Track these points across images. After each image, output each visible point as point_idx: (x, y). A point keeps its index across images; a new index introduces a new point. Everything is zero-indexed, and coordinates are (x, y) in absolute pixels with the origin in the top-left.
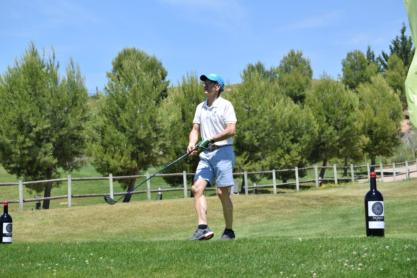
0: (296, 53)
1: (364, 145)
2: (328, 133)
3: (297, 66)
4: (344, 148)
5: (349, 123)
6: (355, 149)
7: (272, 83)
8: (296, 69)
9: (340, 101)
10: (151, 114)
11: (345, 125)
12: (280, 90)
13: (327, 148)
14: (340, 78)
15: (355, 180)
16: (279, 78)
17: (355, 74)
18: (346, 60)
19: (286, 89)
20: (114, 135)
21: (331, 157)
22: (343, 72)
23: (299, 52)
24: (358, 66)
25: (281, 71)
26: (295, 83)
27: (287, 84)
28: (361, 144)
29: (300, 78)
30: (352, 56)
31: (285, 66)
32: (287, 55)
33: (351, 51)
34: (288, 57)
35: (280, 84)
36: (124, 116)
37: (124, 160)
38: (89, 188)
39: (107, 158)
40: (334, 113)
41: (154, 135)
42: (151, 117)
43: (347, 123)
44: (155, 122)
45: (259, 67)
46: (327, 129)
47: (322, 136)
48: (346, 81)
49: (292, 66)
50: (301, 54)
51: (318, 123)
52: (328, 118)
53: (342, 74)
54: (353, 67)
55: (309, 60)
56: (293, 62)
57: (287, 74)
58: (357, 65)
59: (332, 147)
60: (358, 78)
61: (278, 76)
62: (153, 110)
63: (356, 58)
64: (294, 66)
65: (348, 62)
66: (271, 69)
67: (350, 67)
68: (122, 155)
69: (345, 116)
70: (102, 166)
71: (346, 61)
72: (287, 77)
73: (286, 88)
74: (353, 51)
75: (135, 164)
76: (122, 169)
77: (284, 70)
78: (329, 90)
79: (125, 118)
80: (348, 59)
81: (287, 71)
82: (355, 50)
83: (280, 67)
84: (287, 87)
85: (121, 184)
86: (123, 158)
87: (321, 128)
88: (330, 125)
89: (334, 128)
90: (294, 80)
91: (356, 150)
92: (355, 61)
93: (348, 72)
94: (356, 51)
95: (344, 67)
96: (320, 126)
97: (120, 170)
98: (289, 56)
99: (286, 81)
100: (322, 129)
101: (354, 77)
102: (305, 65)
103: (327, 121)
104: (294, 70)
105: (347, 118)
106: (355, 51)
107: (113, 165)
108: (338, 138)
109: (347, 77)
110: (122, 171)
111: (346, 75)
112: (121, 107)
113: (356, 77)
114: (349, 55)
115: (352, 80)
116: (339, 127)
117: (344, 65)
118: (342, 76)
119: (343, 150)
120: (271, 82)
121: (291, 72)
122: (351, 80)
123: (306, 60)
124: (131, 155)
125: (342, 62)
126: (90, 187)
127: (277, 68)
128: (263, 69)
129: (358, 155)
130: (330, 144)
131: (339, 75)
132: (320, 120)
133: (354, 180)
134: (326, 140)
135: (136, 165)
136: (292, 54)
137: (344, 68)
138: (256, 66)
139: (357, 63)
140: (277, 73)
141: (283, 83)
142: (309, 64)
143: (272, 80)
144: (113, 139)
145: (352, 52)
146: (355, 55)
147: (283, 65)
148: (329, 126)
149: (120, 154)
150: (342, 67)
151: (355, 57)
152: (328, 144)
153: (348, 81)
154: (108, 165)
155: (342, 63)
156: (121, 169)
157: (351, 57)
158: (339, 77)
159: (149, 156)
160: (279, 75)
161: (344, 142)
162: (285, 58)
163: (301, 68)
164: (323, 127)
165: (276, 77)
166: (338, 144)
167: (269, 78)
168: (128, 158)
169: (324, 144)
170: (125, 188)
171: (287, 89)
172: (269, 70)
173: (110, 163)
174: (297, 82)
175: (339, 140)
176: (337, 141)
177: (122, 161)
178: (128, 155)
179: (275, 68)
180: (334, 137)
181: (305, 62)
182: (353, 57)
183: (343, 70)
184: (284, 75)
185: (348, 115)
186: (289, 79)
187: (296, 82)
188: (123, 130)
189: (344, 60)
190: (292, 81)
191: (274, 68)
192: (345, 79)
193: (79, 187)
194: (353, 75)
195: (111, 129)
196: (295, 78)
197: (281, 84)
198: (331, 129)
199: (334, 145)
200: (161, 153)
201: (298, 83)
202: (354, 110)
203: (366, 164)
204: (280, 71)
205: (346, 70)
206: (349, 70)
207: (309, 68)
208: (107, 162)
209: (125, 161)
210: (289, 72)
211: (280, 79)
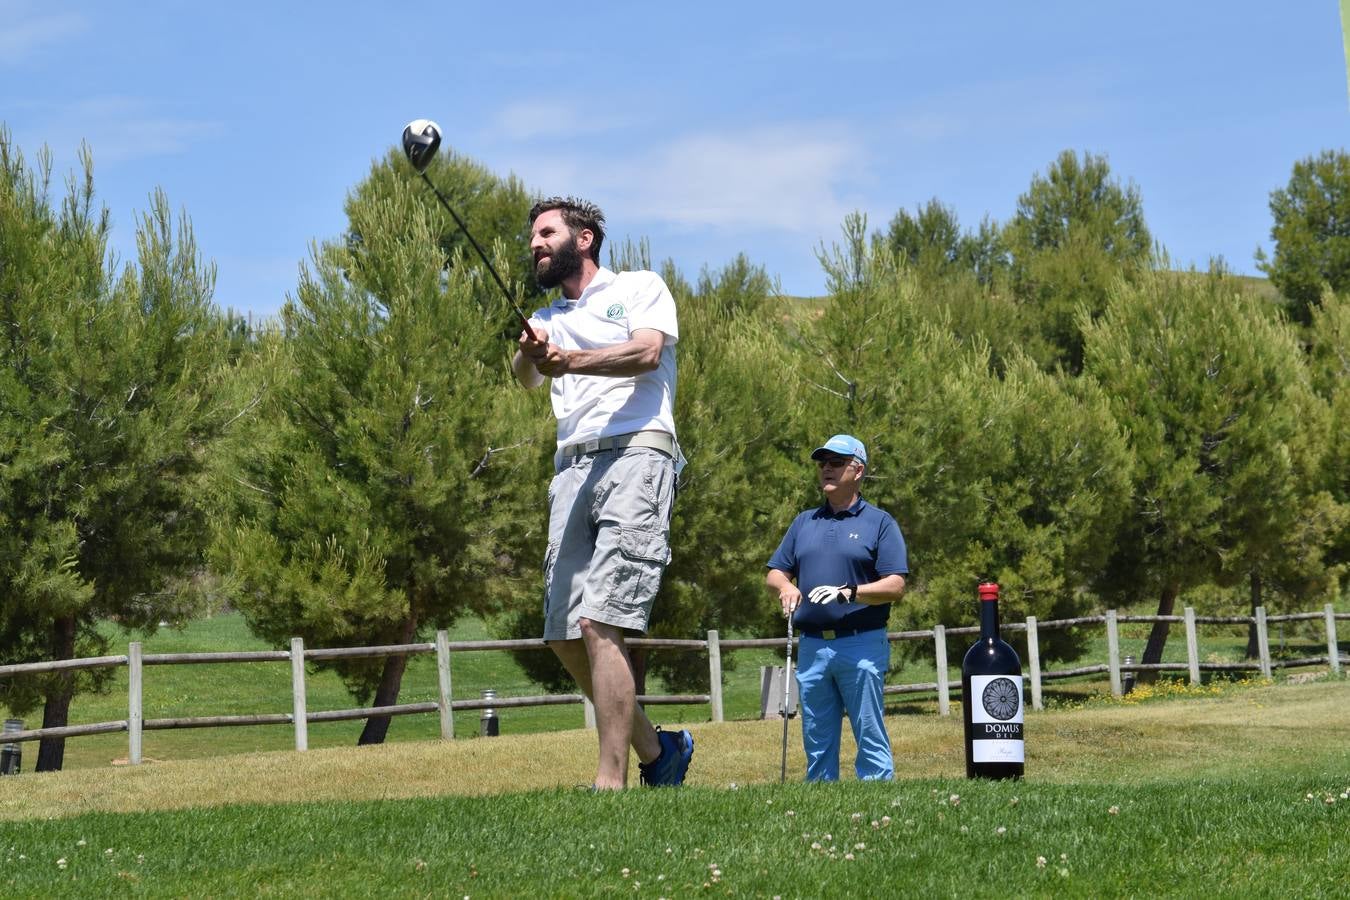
0: (1081, 166)
1: (1330, 533)
2: (1174, 484)
3: (1085, 217)
4: (1241, 546)
5: (1261, 448)
6: (1294, 548)
7: (987, 287)
8: (1082, 233)
9: (1222, 358)
10: (463, 410)
11: (1247, 452)
12: (1019, 317)
13: (1175, 547)
14: (1265, 268)
15: (1273, 668)
16: (1013, 269)
17: (1322, 251)
18: (1289, 192)
19: (1044, 314)
20: (323, 494)
21: (1190, 582)
22: (1276, 242)
23: (1094, 161)
24: (1336, 217)
25: (1024, 240)
26: (1079, 289)
27: (1047, 294)
28: (1319, 528)
29: (1100, 268)
30: (1313, 177)
31: (1037, 221)
32: (1044, 176)
33: (1310, 158)
34: (1051, 185)
35: (1019, 291)
36: (361, 418)
37: (359, 589)
38: (233, 702)
39: (292, 579)
40: (1197, 408)
41: (477, 493)
42: (465, 422)
43: (1253, 445)
44: (480, 442)
45: (937, 225)
46: (1170, 468)
47: (1150, 498)
48: (1288, 279)
49: (1065, 221)
50: (1103, 171)
51: (1134, 447)
52: (1173, 425)
53: (1270, 249)
54: (1314, 223)
55: (1135, 191)
56: (1070, 203)
57: (1047, 250)
58: (1332, 213)
59: (1194, 542)
60: (1337, 264)
61: (1011, 261)
62: (471, 397)
63: (1330, 184)
64: (1075, 221)
65: (1299, 203)
66: (982, 230)
67: (1303, 220)
68: (352, 571)
69: (1244, 420)
70: (273, 610)
71: (1289, 197)
72: (1049, 264)
73: (1043, 307)
74: (1316, 157)
75: (402, 606)
76: (353, 623)
77: (1034, 235)
78: (1175, 314)
79: (364, 425)
80: (1295, 191)
81: (1048, 239)
82: (1327, 152)
83: (1018, 223)
84: (1047, 305)
85: (349, 681)
86: (357, 581)
87: (1144, 466)
88: (1181, 454)
89: (1198, 465)
90: (1076, 276)
91: (1295, 556)
92: (1327, 195)
93: (1297, 243)
94: (1331, 157)
95: (1278, 220)
96: (1142, 460)
97: (342, 626)
98: (1054, 179)
99: (1042, 279)
100: (1150, 467)
101: (1321, 263)
102: (1120, 214)
103: (1170, 439)
104: (1076, 238)
105: (1251, 425)
106: (1324, 156)
107: (314, 607)
108: (1215, 503)
109: (1293, 263)
110: (352, 630)
111: (1289, 256)
112: (347, 385)
113: (1327, 263)
114: (1302, 173)
115: (1313, 272)
116: (1222, 462)
117: (1280, 214)
118: (1271, 258)
119: (1236, 553)
120: (981, 282)
121: (1061, 243)
122: (1307, 276)
123: (1124, 195)
124: (387, 570)
125: (1272, 200)
126: (235, 697)
127: (1008, 228)
128: (951, 231)
129: (1304, 573)
130: (1184, 528)
131: (1260, 256)
132: (1141, 435)
133: (1269, 671)
134: (1166, 512)
135: (406, 609)
136: (1067, 173)
137: (1282, 226)
138: (922, 220)
139: (1333, 204)
140: (1007, 250)
141: (1030, 289)
142: (1134, 208)
143: (987, 278)
144: (317, 508)
145: (1315, 160)
146: (1326, 171)
147: (1030, 217)
148: (1177, 459)
149: (343, 565)
150: (1270, 221)
151: (1325, 180)
152: (1175, 527)
153: (1295, 277)
154: (298, 609)
155: (1271, 205)
156: (345, 624)
157: (1311, 182)
158: (1260, 263)
159: (454, 575)
160: (1014, 256)
161: (1241, 523)
162: (1039, 189)
163: (1101, 229)
164: (1153, 459)
165: (1004, 263)
166: (1216, 528)
167: (976, 268)
168: (373, 582)
169: (1159, 528)
170: (362, 697)
171: (1049, 313)
172: (976, 234)
173: (303, 601)
174: (1086, 284)
175: (1222, 513)
176: (1212, 518)
177: (351, 594)
178: (375, 568)
179: (1001, 227)
180: (1199, 500)
181: (1120, 203)
182: (1318, 182)
183: (1276, 234)
184: (1035, 255)
185: (1256, 415)
186: (1053, 272)
187: (1082, 283)
188: (356, 472)
189: (1279, 195)
190: (1066, 280)
191: (994, 226)
192: (1286, 272)
193: (191, 699)
194: (1318, 254)
195: (309, 466)
196: (1080, 266)
197: (1024, 292)
198: (1188, 466)
199: (1201, 532)
200: (505, 561)
201: (1091, 288)
202: (1281, 396)
203: (1323, 609)
204: (1017, 241)
205: (1289, 235)
206: (1299, 236)
207: (1136, 226)
208: (294, 595)
209: (362, 593)
210: (1056, 245)
211: (1019, 273)
